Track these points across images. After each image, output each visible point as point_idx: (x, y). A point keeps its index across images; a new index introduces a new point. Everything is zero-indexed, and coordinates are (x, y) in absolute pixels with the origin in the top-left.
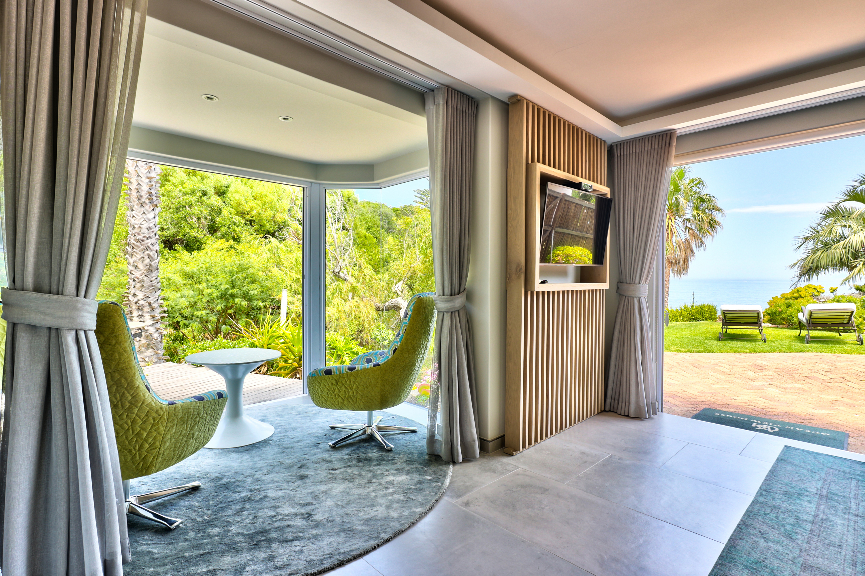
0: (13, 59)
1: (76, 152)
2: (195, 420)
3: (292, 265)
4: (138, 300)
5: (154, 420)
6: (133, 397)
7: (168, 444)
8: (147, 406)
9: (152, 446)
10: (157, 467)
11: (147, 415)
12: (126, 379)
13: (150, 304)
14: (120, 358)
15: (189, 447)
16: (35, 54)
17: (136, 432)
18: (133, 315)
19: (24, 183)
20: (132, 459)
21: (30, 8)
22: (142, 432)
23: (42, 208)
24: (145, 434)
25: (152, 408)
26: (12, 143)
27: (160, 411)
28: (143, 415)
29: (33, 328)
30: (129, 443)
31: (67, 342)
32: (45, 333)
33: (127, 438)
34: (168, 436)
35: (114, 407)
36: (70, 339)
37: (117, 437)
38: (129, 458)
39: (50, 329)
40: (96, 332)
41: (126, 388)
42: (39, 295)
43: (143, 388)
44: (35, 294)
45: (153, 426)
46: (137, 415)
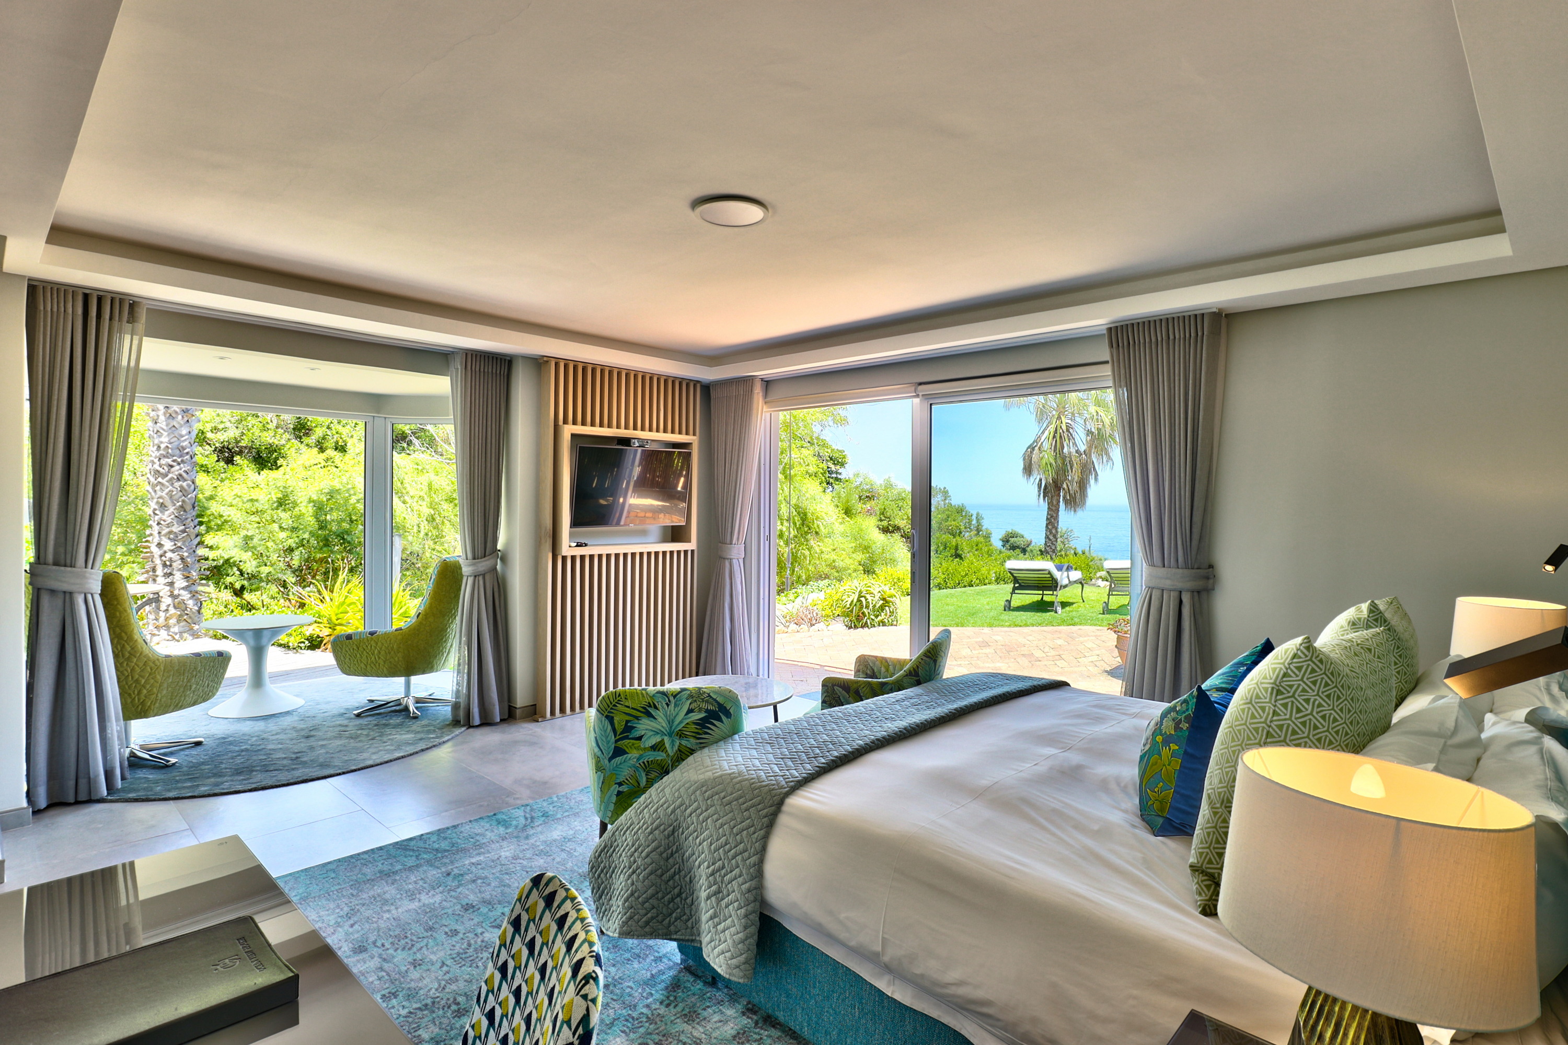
0: (39, 403)
1: (85, 463)
2: (191, 674)
3: (422, 494)
4: (165, 552)
5: (151, 670)
6: (133, 649)
7: (165, 692)
8: (145, 657)
9: (150, 692)
10: (155, 712)
11: (144, 665)
12: (126, 633)
13: (182, 559)
14: (121, 617)
15: (187, 698)
16: (55, 397)
17: (135, 679)
18: (157, 573)
19: (47, 488)
20: (131, 702)
21: (52, 365)
22: (140, 679)
23: (60, 505)
24: (143, 681)
25: (149, 659)
26: (38, 461)
27: (157, 662)
28: (141, 664)
29: (53, 592)
30: (129, 687)
31: (77, 601)
32: (61, 596)
33: (127, 684)
34: (165, 685)
35: (116, 656)
36: (80, 600)
37: (118, 682)
38: (129, 701)
39: (65, 592)
40: (101, 595)
41: (126, 641)
42: (57, 568)
43: (140, 641)
44: (54, 567)
45: (150, 674)
46: (136, 664)
